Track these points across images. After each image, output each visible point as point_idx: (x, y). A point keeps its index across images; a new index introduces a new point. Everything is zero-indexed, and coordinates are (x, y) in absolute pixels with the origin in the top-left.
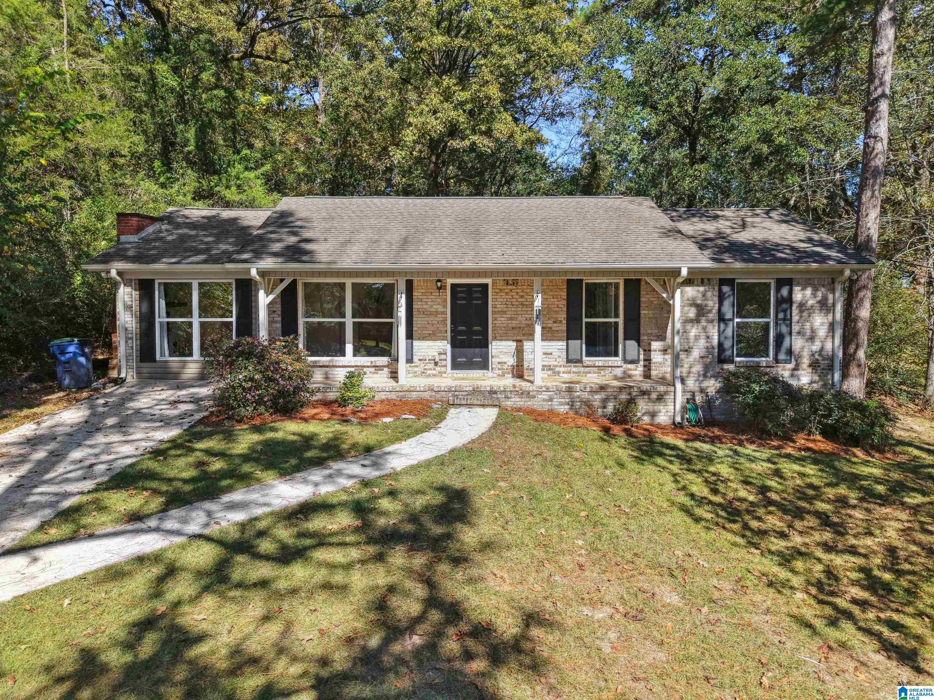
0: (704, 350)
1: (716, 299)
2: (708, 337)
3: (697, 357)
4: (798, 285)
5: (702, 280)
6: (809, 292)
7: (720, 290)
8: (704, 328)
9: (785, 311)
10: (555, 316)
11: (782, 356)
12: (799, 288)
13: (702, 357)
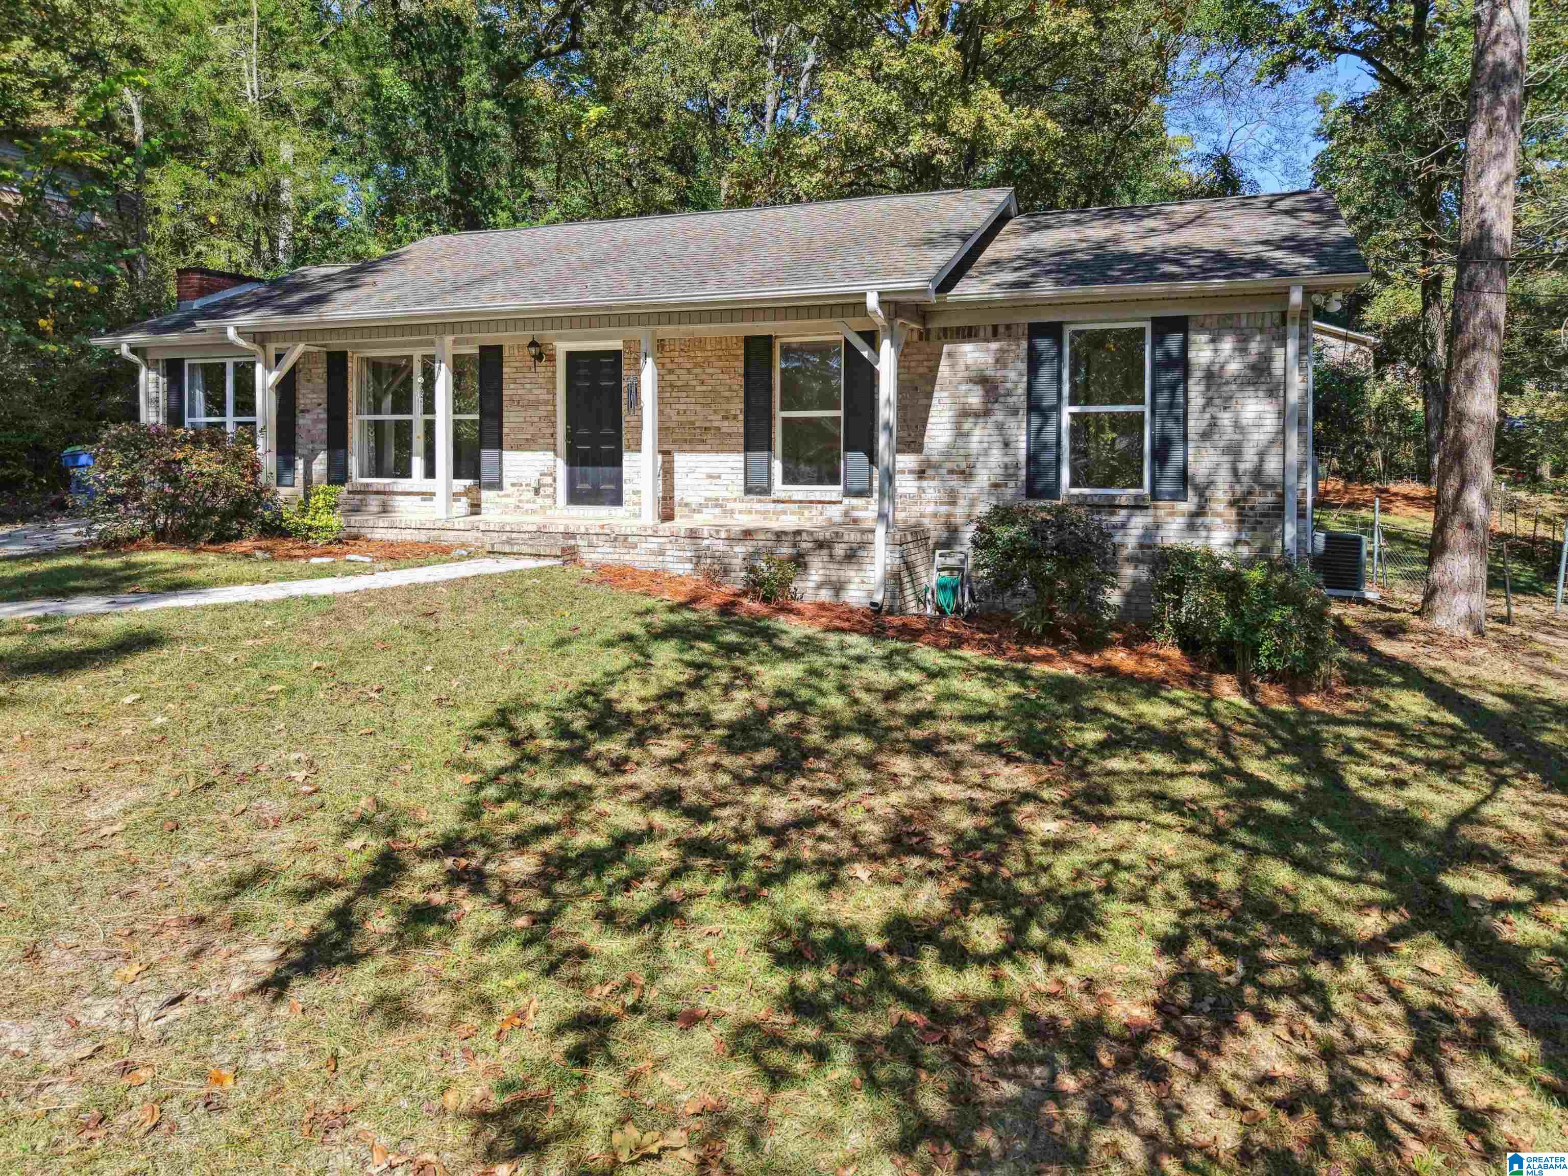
0: (1000, 471)
1: (1023, 366)
2: (1006, 445)
3: (986, 484)
4: (1202, 329)
5: (995, 328)
6: (1227, 345)
7: (1031, 349)
8: (1000, 427)
9: (1173, 388)
10: (725, 406)
11: (1166, 486)
12: (1204, 337)
13: (996, 486)
